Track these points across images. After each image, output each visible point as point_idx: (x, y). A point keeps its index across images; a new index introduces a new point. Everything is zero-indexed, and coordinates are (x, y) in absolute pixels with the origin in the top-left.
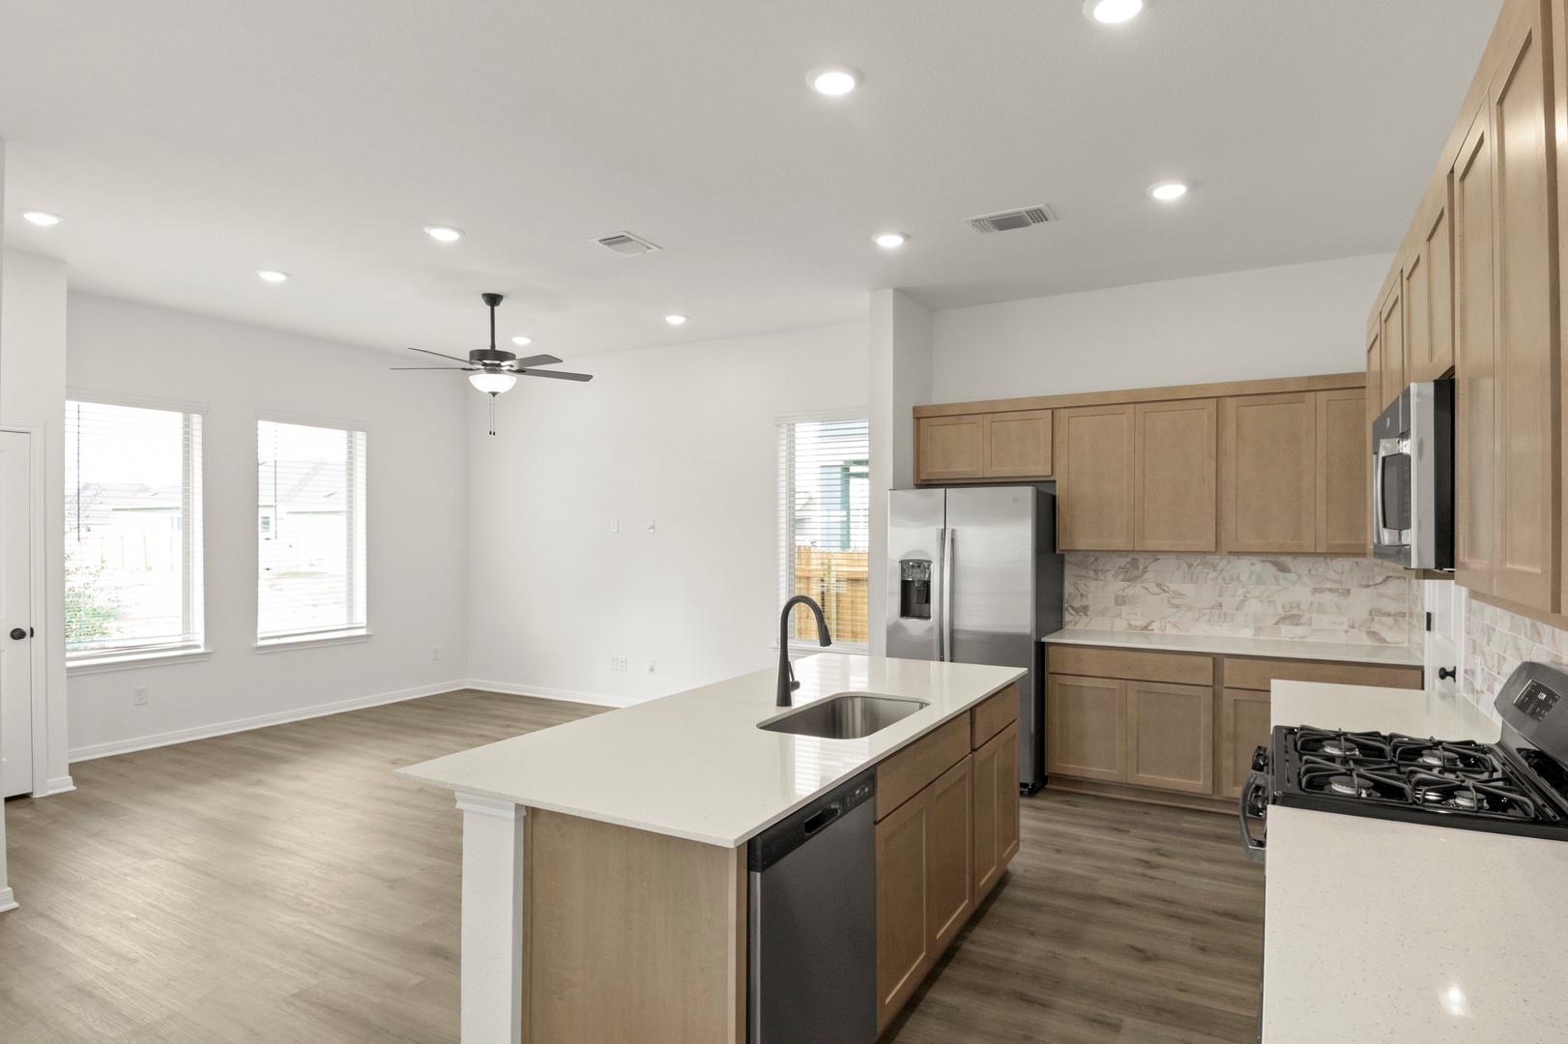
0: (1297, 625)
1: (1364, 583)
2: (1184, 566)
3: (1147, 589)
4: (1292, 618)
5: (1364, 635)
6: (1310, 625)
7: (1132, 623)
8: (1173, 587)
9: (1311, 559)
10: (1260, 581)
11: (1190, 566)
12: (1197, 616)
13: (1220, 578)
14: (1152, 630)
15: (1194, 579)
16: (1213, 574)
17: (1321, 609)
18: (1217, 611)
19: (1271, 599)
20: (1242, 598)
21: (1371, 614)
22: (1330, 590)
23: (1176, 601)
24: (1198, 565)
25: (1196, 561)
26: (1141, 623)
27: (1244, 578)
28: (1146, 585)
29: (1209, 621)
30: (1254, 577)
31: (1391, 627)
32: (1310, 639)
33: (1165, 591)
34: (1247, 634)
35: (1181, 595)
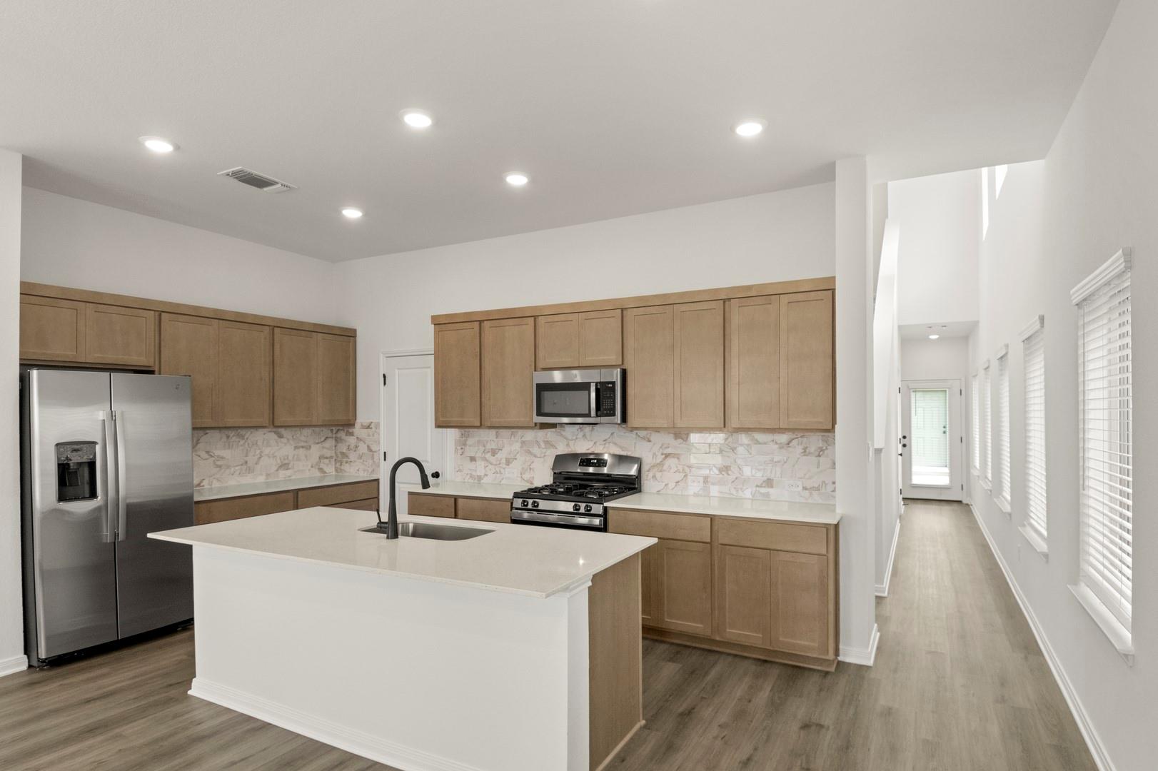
0: (287, 469)
1: (317, 441)
2: (224, 439)
3: (199, 456)
4: (284, 466)
5: (317, 470)
6: (293, 469)
8: (217, 453)
10: (269, 445)
11: (228, 437)
12: (232, 471)
13: (247, 444)
14: (203, 486)
15: (231, 445)
16: (242, 442)
17: (299, 460)
18: (247, 468)
19: (275, 455)
20: (259, 456)
21: (320, 459)
22: (303, 447)
23: (218, 463)
24: (233, 436)
25: (232, 433)
27: (260, 443)
28: (198, 453)
29: (240, 474)
30: (265, 442)
31: (327, 465)
32: (293, 477)
33: (212, 456)
34: (261, 479)
35: (222, 458)
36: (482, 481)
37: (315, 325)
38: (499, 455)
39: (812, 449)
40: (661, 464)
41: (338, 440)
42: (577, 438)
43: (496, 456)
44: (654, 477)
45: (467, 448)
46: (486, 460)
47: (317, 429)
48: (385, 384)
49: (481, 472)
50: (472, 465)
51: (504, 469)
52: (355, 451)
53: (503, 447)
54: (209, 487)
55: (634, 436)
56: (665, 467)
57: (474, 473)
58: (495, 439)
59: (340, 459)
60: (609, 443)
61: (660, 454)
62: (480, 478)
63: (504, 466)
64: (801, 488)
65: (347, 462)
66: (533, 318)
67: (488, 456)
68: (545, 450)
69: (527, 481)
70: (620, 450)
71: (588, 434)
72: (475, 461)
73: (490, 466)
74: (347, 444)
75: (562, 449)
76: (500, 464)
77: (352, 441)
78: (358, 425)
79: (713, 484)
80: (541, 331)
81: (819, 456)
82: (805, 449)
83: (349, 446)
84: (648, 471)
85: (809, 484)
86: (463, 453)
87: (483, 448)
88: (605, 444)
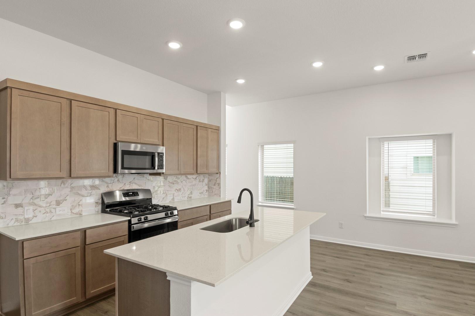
36: (30, 222)
38: (49, 199)
43: (46, 200)
45: (11, 197)
46: (35, 204)
49: (29, 214)
51: (55, 209)
55: (145, 179)
57: (22, 218)
58: (45, 187)
60: (133, 183)
61: (156, 186)
62: (27, 220)
63: (54, 206)
64: (199, 193)
67: (37, 201)
68: (91, 191)
69: (76, 214)
70: (138, 186)
72: (22, 207)
73: (39, 209)
75: (105, 190)
76: (50, 205)
81: (203, 182)
82: (200, 180)
86: (5, 202)
87: (31, 196)
88: (130, 184)
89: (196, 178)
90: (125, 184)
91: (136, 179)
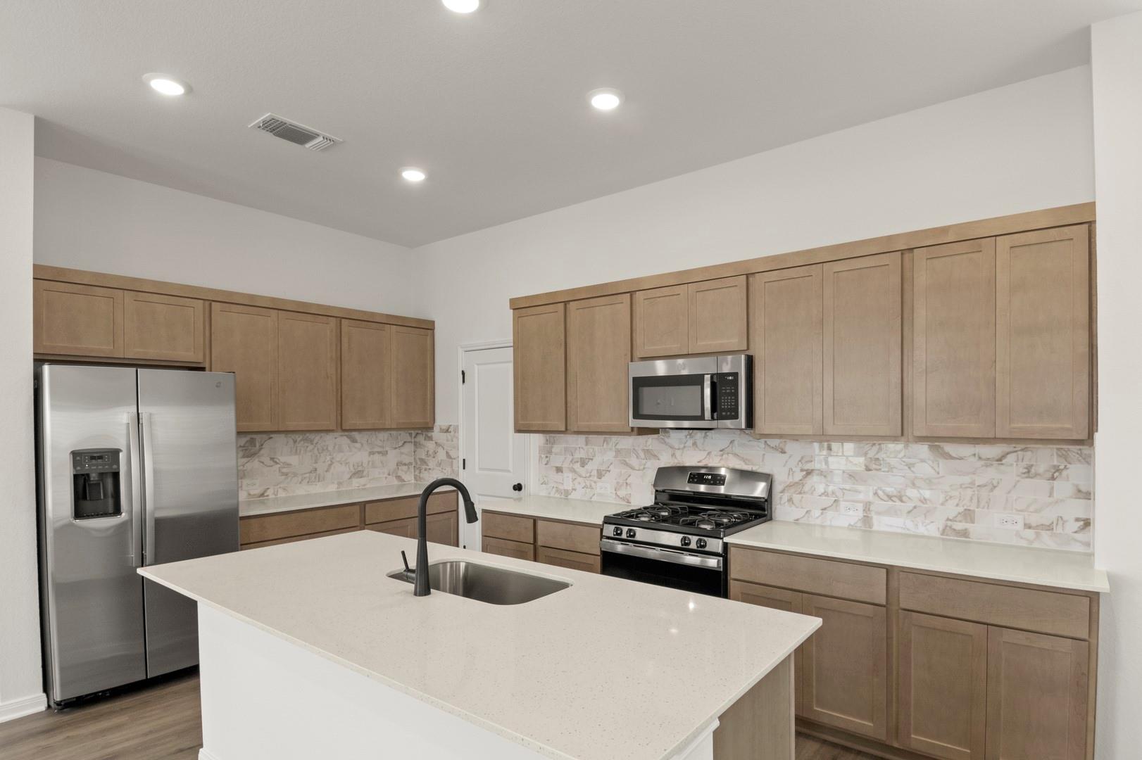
0: (361, 477)
1: (394, 446)
2: (291, 442)
3: (263, 463)
4: (358, 473)
5: (394, 478)
6: (368, 476)
7: (252, 493)
8: (283, 459)
9: (369, 433)
10: (341, 451)
11: (295, 442)
12: (300, 480)
13: (316, 448)
14: (267, 496)
15: (298, 451)
16: (311, 447)
17: (374, 466)
18: (314, 475)
19: (347, 461)
20: (329, 462)
21: (397, 465)
22: (379, 453)
23: (284, 470)
24: (301, 440)
25: (299, 437)
26: (257, 491)
27: (331, 448)
28: (262, 459)
29: (308, 482)
30: (337, 447)
31: (406, 473)
32: (368, 486)
33: (277, 463)
34: (332, 488)
35: (289, 465)
36: (569, 497)
37: (388, 316)
38: (589, 466)
39: (1041, 468)
40: (800, 484)
41: (416, 444)
42: (684, 447)
43: (586, 467)
44: (790, 500)
45: (552, 457)
47: (394, 433)
48: (464, 382)
49: (568, 485)
50: (559, 477)
51: (595, 482)
52: (434, 457)
53: (594, 456)
54: (274, 496)
55: (763, 445)
56: (806, 488)
57: (561, 487)
58: (584, 446)
59: (420, 465)
60: (728, 453)
61: (798, 470)
62: (567, 493)
63: (595, 479)
64: (1020, 526)
65: (425, 470)
66: (629, 294)
67: (577, 466)
68: (644, 461)
69: (623, 499)
70: (743, 464)
71: (699, 443)
72: (562, 472)
73: (579, 479)
74: (426, 449)
75: (666, 461)
76: (590, 476)
77: (430, 445)
78: (436, 429)
79: (878, 513)
80: (639, 310)
81: (1053, 478)
82: (1029, 468)
83: (428, 451)
84: (781, 492)
85: (1034, 520)
86: (548, 462)
87: (571, 457)
88: (722, 455)
89: (1000, 460)
90: (709, 453)
91: (736, 442)
